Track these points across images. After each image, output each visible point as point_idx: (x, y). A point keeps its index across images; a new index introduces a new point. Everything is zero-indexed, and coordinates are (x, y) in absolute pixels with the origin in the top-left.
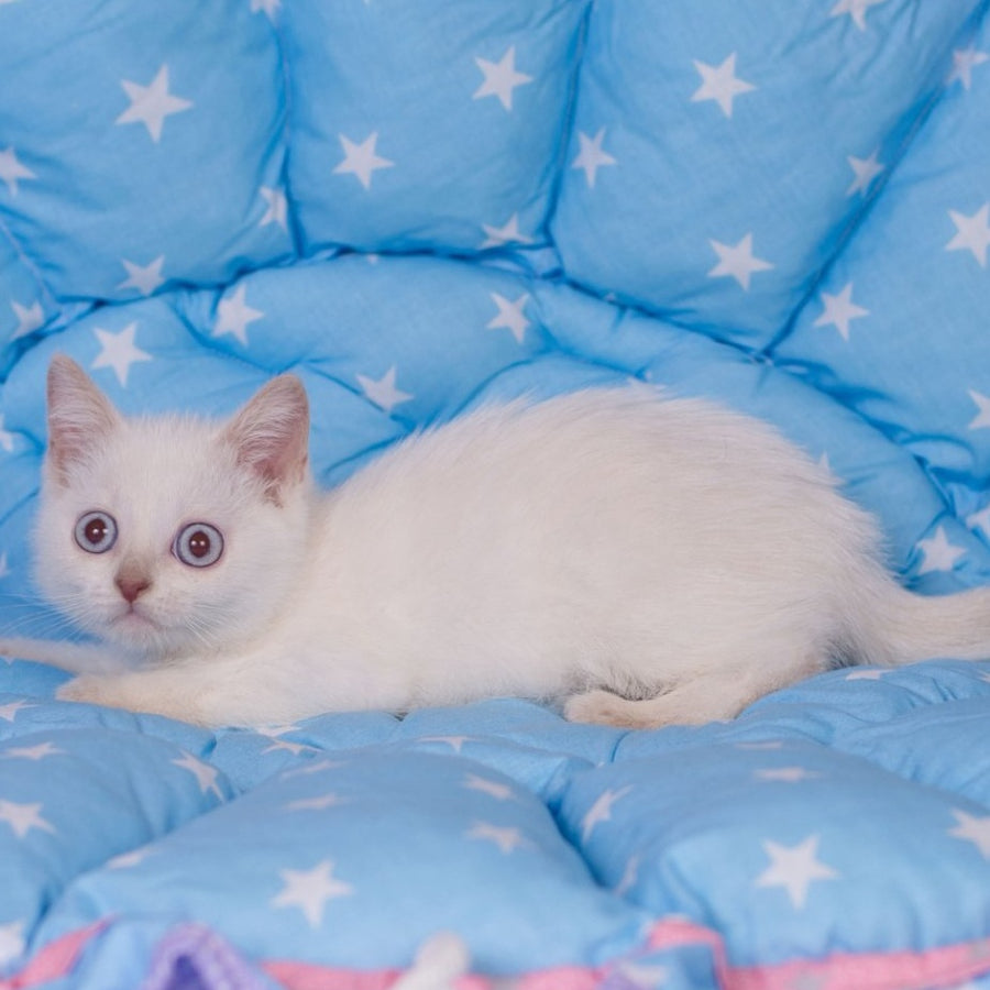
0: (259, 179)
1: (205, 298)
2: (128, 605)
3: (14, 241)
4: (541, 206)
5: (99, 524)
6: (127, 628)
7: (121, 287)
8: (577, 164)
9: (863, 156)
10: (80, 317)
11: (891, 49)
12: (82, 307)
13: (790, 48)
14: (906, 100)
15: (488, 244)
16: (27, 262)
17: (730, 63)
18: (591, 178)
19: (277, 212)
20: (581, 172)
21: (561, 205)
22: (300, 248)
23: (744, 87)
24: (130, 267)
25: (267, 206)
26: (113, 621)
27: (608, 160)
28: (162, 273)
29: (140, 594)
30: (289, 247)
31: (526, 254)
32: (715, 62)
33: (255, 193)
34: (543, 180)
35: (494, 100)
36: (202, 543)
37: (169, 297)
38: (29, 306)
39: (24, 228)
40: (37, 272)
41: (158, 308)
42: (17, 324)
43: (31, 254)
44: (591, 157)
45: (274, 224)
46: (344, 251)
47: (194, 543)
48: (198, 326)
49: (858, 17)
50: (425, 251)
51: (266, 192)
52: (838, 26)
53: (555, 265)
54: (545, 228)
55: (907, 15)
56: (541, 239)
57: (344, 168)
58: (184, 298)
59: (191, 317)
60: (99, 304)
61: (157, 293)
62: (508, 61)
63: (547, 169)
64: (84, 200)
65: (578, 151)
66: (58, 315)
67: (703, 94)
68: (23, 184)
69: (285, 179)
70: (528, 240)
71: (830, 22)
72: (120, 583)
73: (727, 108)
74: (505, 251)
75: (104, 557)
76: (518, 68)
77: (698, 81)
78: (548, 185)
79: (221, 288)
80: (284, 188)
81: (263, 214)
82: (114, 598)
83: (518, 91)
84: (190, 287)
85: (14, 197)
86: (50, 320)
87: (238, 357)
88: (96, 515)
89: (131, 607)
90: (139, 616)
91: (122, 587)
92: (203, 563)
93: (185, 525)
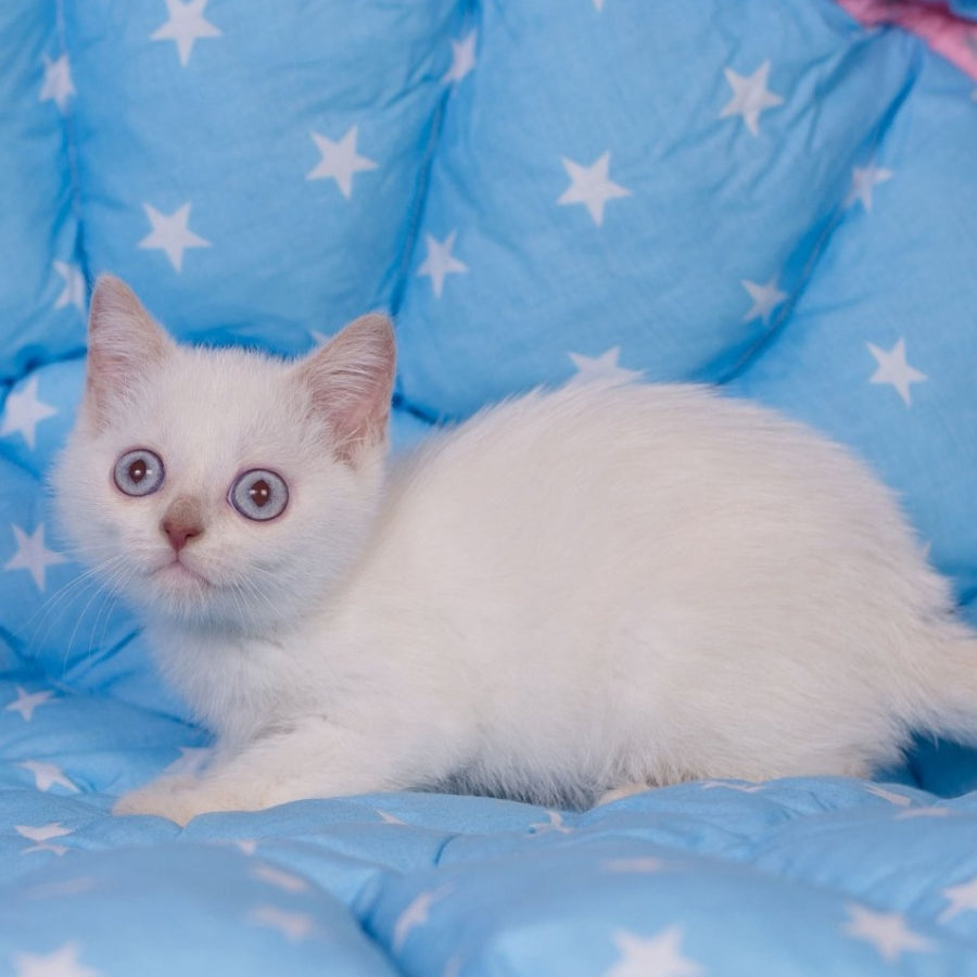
0: (52, 254)
2: (173, 555)
5: (141, 465)
6: (172, 580)
8: (423, 270)
9: (761, 281)
11: (786, 160)
13: (672, 151)
14: (802, 222)
17: (603, 164)
18: (438, 286)
19: (75, 292)
20: (426, 281)
23: (619, 192)
25: (62, 285)
26: (154, 571)
27: (458, 267)
29: (189, 541)
32: (587, 160)
33: (48, 267)
34: (383, 286)
35: (330, 185)
36: (264, 492)
44: (438, 263)
45: (71, 307)
47: (253, 492)
49: (751, 119)
51: (61, 267)
52: (727, 131)
55: (805, 124)
57: (149, 243)
62: (351, 140)
63: (389, 274)
65: (424, 256)
67: (571, 196)
69: (80, 253)
71: (719, 124)
72: (167, 528)
73: (597, 214)
75: (147, 500)
76: (362, 150)
77: (566, 182)
78: (388, 292)
79: (9, 383)
80: (80, 265)
81: (58, 293)
82: (159, 545)
83: (359, 177)
88: (139, 455)
89: (177, 556)
90: (185, 569)
91: (168, 532)
92: (263, 516)
93: (245, 470)
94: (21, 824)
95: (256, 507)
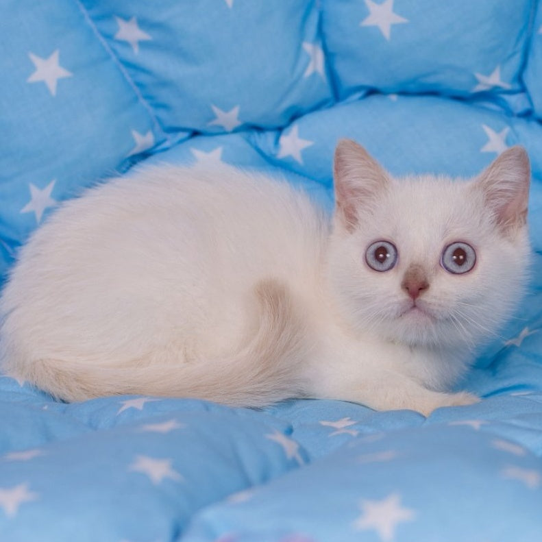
0: (301, 36)
1: (270, 136)
2: (412, 302)
3: (135, 88)
4: (516, 61)
5: (382, 250)
7: (210, 124)
10: (181, 141)
12: (182, 135)
15: (479, 88)
16: (144, 103)
19: (317, 64)
21: (530, 61)
22: (337, 93)
24: (217, 110)
25: (309, 59)
28: (239, 119)
29: (420, 293)
30: (327, 93)
31: (506, 97)
33: (299, 48)
34: (518, 40)
36: (461, 257)
37: (245, 134)
38: (144, 133)
39: (143, 78)
40: (152, 111)
41: (238, 139)
42: (135, 145)
43: (147, 97)
45: (315, 74)
46: (372, 92)
47: (455, 257)
48: (266, 151)
50: (433, 92)
51: (308, 47)
53: (527, 106)
54: (519, 78)
56: (517, 87)
57: (368, 22)
58: (255, 136)
59: (261, 146)
60: (195, 134)
61: (236, 131)
64: (184, 55)
66: (165, 140)
68: (143, 44)
69: (321, 34)
70: (507, 86)
72: (406, 286)
74: (490, 95)
75: (391, 272)
78: (521, 45)
79: (280, 130)
80: (320, 43)
81: (307, 65)
82: (402, 297)
84: (259, 129)
85: (136, 55)
86: (158, 144)
87: (296, 172)
88: (380, 244)
89: (414, 303)
90: (420, 310)
91: (407, 288)
92: (462, 271)
93: (448, 244)
94: (323, 420)
95: (458, 266)
